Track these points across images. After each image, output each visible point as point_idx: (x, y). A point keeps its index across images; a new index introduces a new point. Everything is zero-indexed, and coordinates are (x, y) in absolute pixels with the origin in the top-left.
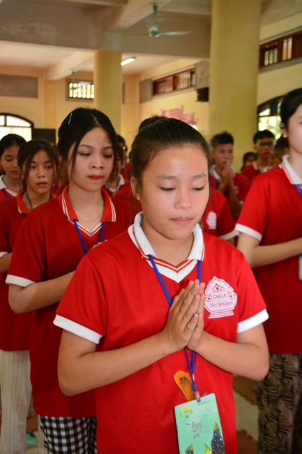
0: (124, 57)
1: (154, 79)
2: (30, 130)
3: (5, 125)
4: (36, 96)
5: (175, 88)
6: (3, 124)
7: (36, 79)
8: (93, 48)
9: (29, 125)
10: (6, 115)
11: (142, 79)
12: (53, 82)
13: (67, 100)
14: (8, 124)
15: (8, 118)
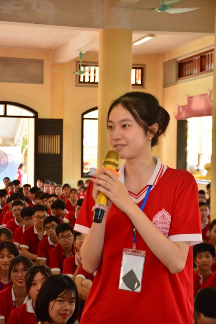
0: (135, 36)
1: (179, 60)
2: (33, 120)
3: (5, 116)
4: (41, 82)
5: (202, 69)
6: (2, 114)
7: (41, 62)
8: (98, 27)
9: (32, 114)
10: (5, 103)
11: (166, 60)
12: (62, 65)
13: (77, 86)
14: (8, 114)
15: (8, 106)
